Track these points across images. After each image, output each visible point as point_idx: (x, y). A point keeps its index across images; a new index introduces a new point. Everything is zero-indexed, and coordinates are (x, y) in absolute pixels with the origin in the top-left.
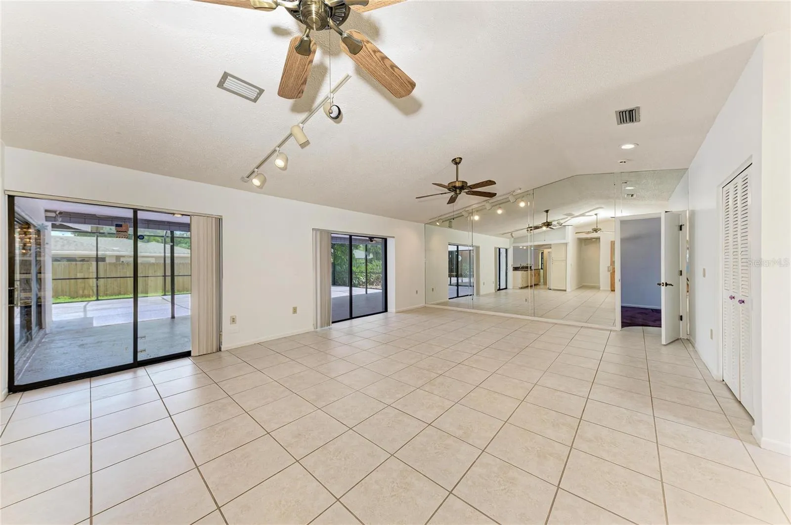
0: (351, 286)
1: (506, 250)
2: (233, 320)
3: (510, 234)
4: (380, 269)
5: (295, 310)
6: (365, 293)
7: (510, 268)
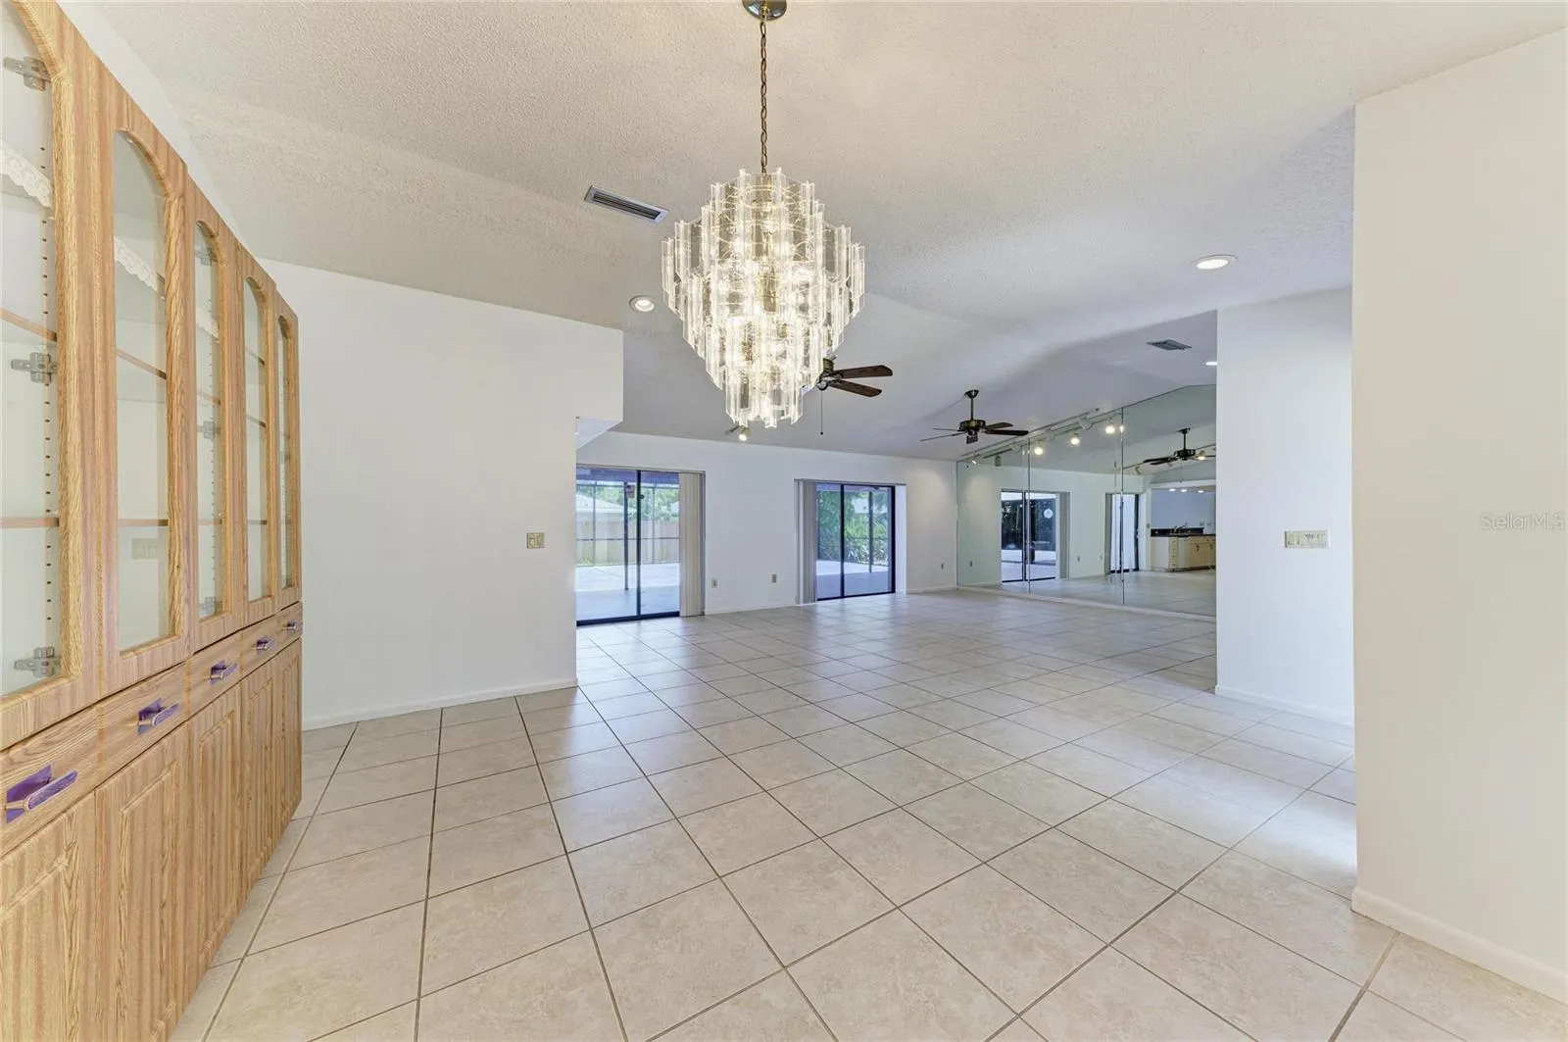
0: (843, 559)
1: (1137, 497)
2: (715, 584)
3: (1134, 468)
4: (887, 534)
5: (774, 579)
6: (868, 571)
7: (1144, 532)
